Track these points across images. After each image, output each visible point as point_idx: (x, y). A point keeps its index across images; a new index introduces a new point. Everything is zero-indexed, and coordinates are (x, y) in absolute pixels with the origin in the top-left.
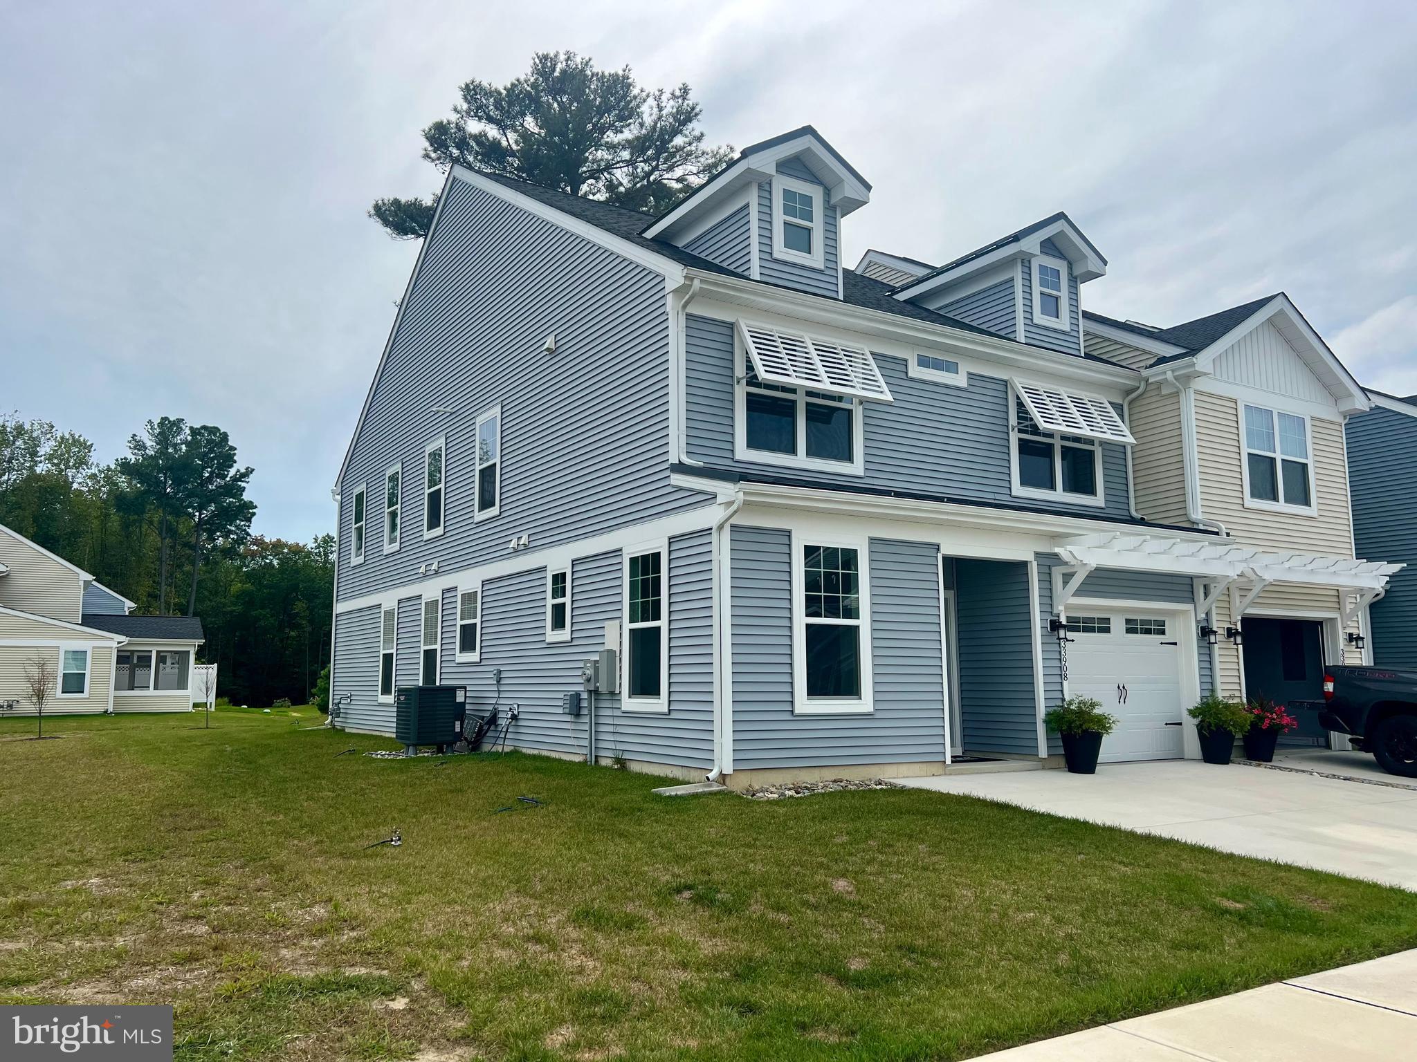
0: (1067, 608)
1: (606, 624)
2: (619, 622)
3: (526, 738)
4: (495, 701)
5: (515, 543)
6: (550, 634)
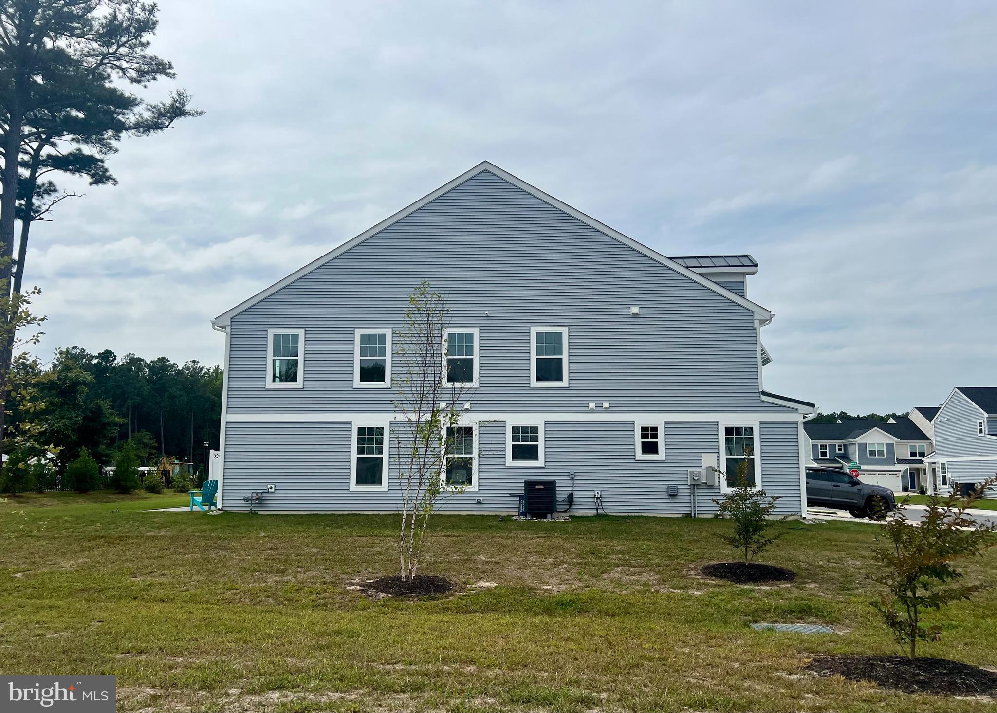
1: (703, 454)
2: (716, 454)
3: (613, 508)
4: (571, 489)
5: (592, 405)
6: (639, 455)
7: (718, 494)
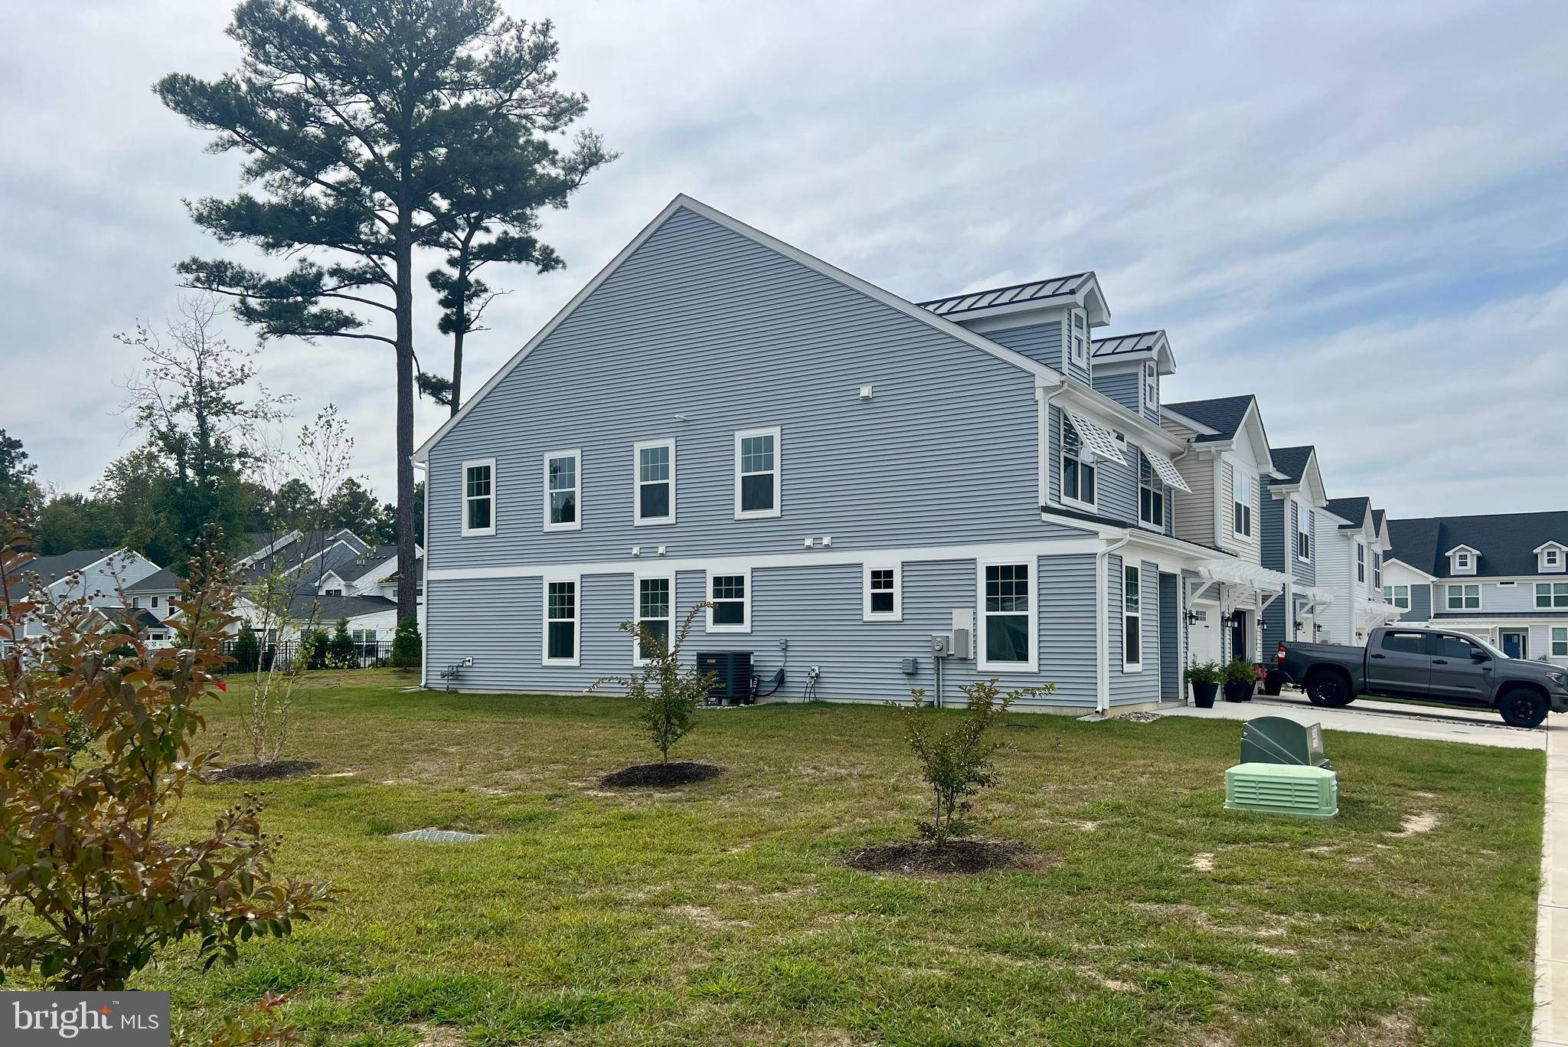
0: (1194, 605)
1: (954, 611)
2: (972, 610)
3: (834, 692)
4: (782, 664)
5: (808, 542)
6: (869, 615)
7: (974, 672)
